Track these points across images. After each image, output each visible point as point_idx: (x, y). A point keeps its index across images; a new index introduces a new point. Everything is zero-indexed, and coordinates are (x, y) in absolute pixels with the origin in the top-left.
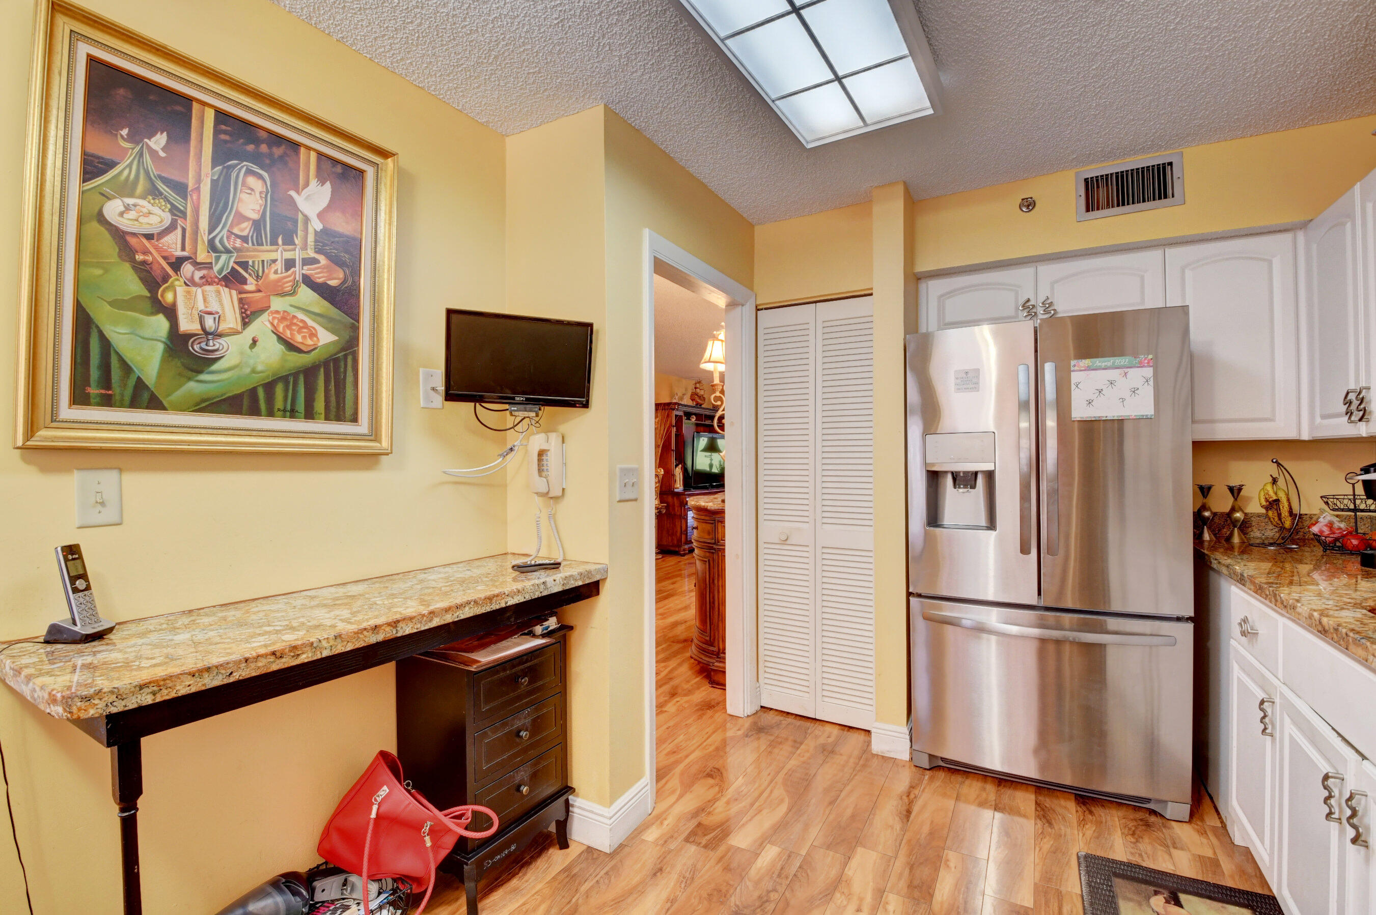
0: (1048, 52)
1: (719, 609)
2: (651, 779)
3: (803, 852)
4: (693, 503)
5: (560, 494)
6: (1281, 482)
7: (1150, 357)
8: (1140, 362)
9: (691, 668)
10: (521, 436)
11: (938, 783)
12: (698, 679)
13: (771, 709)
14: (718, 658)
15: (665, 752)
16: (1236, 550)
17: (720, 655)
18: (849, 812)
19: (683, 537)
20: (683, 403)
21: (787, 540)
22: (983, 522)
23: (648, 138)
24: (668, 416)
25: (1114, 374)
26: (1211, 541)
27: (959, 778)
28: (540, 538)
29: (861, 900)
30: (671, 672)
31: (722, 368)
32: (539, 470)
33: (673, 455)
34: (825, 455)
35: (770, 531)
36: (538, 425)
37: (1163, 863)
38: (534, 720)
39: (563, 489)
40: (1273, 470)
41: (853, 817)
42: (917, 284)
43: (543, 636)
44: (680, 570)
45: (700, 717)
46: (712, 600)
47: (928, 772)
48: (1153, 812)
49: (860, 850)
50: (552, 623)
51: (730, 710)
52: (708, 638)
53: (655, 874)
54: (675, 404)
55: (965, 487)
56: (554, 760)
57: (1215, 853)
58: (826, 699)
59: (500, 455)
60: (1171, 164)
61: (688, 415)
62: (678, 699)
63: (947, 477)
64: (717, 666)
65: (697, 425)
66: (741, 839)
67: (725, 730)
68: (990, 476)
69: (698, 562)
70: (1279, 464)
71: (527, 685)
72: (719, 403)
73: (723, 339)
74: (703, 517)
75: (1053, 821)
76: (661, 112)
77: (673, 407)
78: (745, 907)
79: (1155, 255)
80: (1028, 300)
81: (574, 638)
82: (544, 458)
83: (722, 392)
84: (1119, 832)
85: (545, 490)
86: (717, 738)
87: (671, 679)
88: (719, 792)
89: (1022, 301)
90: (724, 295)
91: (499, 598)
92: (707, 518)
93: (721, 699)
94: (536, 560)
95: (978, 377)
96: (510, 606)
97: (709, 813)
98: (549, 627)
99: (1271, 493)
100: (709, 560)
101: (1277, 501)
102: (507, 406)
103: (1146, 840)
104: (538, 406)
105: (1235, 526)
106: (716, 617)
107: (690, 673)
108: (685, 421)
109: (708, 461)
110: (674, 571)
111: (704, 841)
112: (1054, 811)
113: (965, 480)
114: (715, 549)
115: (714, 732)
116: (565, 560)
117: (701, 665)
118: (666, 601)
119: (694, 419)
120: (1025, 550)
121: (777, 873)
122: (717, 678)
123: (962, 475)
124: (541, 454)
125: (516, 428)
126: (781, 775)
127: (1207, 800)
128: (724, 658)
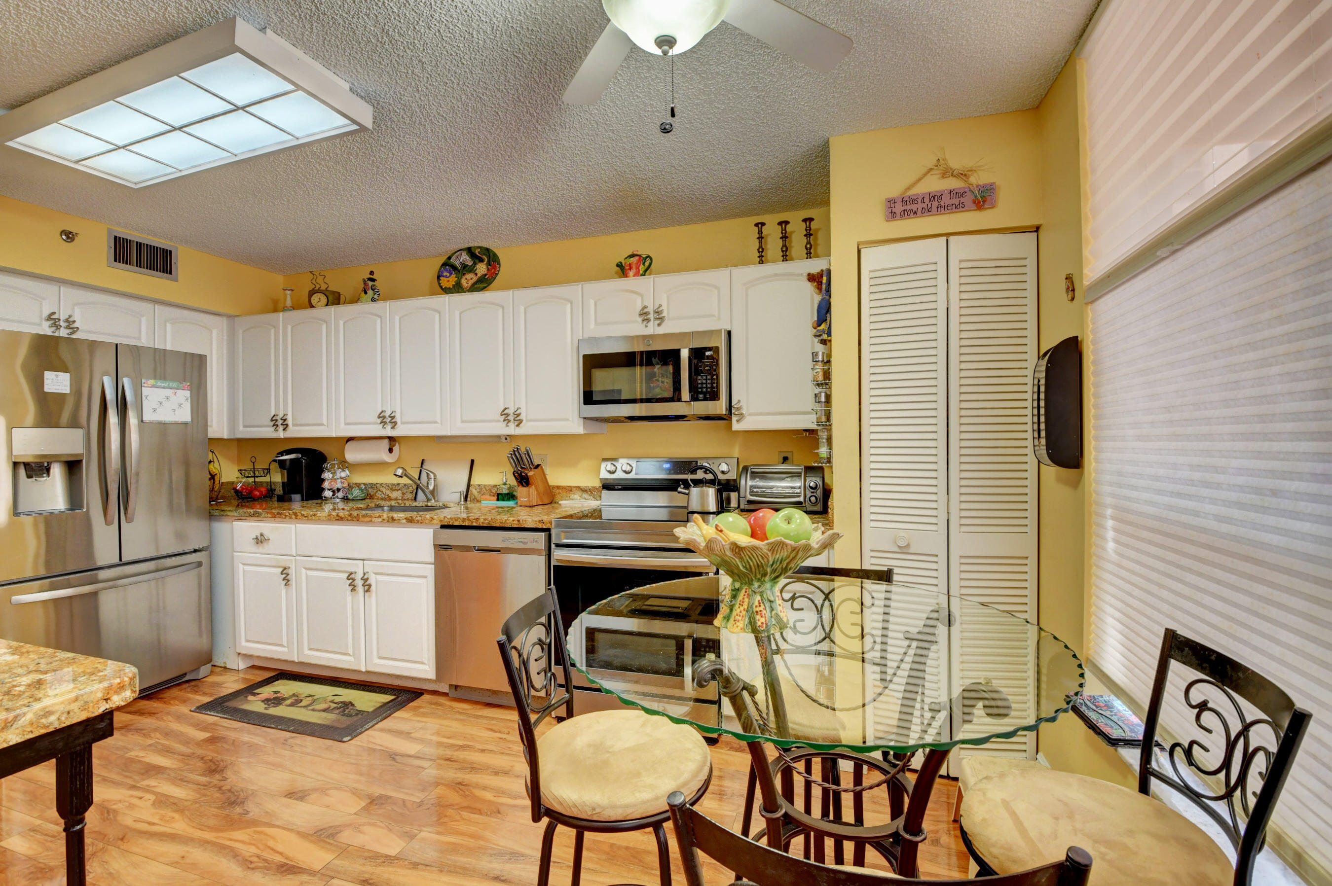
7: (191, 384)
8: (185, 388)
25: (169, 392)
48: (189, 681)
60: (171, 252)
80: (53, 313)
89: (46, 313)
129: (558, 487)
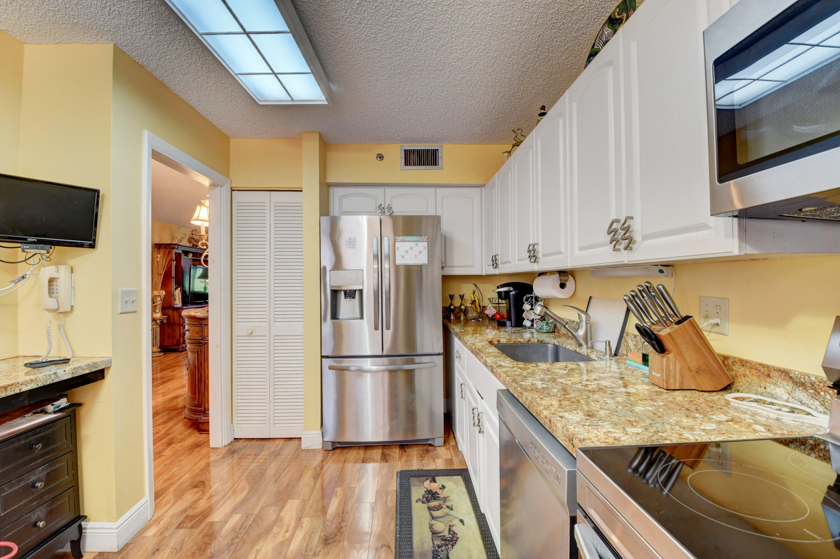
0: (381, 89)
1: (205, 382)
2: (150, 498)
3: (256, 512)
4: (185, 314)
5: (69, 309)
6: (476, 293)
7: (426, 237)
8: (423, 239)
9: (184, 425)
10: (32, 268)
11: (336, 456)
12: (189, 431)
13: (241, 439)
14: (204, 414)
15: (163, 480)
16: (462, 322)
17: (205, 412)
18: (285, 483)
19: (182, 338)
20: (181, 244)
21: (252, 333)
22: (358, 315)
23: (149, 72)
24: (169, 253)
25: (412, 244)
26: (453, 319)
27: (347, 451)
28: (50, 342)
29: (288, 526)
30: (168, 430)
31: (206, 224)
32: (49, 292)
33: (173, 281)
34: (276, 281)
35: (240, 328)
36: (48, 259)
37: (432, 467)
38: (48, 474)
39: (72, 306)
40: (473, 288)
41: (288, 485)
42: (328, 189)
43: (55, 412)
44: (179, 362)
45: (191, 453)
46: (200, 377)
47: (331, 452)
48: (430, 445)
49: (290, 501)
50: (63, 402)
51: (212, 445)
52: (197, 403)
53: (154, 554)
54: (175, 244)
55: (350, 298)
56: (67, 499)
57: (452, 456)
58: (276, 425)
59: (13, 282)
60: (438, 150)
61: (186, 253)
62: (173, 446)
63: (341, 293)
64: (203, 420)
65: (193, 260)
66: (216, 517)
67: (209, 457)
68: (361, 291)
69: (189, 353)
70: (476, 285)
71: (41, 449)
72: (205, 247)
73: (208, 206)
74: (193, 323)
75: (388, 460)
76: (159, 60)
77: (174, 246)
78: (217, 552)
79: (432, 190)
80: (381, 205)
81: (83, 412)
82: (55, 283)
83: (207, 240)
84: (416, 457)
85: (55, 307)
86: (202, 463)
87: (168, 434)
88: (202, 495)
89: (378, 205)
90: (208, 179)
91: (14, 386)
92: (197, 323)
93: (206, 440)
94: (47, 358)
95: (355, 242)
96: (23, 392)
97: (195, 508)
98: (60, 406)
99: (473, 297)
100: (198, 351)
101: (475, 301)
102: (19, 245)
103: (426, 458)
104: (49, 246)
105: (462, 312)
106: (203, 387)
107: (183, 428)
108: (183, 256)
109: (203, 285)
110: (174, 363)
111: (190, 525)
112: (389, 455)
113: (350, 294)
114: (202, 343)
115: (200, 461)
116: (74, 357)
117: (192, 421)
118: (166, 384)
119: (191, 256)
120: (376, 328)
121: (239, 528)
122: (203, 427)
123: (348, 291)
124: (51, 281)
125: (27, 261)
126: (245, 474)
127: (452, 435)
128: (208, 414)
129: (743, 363)
